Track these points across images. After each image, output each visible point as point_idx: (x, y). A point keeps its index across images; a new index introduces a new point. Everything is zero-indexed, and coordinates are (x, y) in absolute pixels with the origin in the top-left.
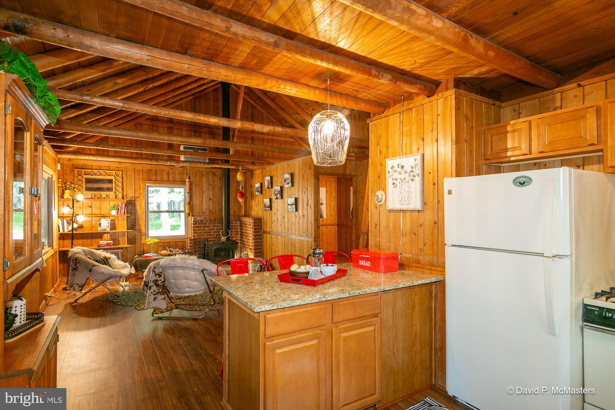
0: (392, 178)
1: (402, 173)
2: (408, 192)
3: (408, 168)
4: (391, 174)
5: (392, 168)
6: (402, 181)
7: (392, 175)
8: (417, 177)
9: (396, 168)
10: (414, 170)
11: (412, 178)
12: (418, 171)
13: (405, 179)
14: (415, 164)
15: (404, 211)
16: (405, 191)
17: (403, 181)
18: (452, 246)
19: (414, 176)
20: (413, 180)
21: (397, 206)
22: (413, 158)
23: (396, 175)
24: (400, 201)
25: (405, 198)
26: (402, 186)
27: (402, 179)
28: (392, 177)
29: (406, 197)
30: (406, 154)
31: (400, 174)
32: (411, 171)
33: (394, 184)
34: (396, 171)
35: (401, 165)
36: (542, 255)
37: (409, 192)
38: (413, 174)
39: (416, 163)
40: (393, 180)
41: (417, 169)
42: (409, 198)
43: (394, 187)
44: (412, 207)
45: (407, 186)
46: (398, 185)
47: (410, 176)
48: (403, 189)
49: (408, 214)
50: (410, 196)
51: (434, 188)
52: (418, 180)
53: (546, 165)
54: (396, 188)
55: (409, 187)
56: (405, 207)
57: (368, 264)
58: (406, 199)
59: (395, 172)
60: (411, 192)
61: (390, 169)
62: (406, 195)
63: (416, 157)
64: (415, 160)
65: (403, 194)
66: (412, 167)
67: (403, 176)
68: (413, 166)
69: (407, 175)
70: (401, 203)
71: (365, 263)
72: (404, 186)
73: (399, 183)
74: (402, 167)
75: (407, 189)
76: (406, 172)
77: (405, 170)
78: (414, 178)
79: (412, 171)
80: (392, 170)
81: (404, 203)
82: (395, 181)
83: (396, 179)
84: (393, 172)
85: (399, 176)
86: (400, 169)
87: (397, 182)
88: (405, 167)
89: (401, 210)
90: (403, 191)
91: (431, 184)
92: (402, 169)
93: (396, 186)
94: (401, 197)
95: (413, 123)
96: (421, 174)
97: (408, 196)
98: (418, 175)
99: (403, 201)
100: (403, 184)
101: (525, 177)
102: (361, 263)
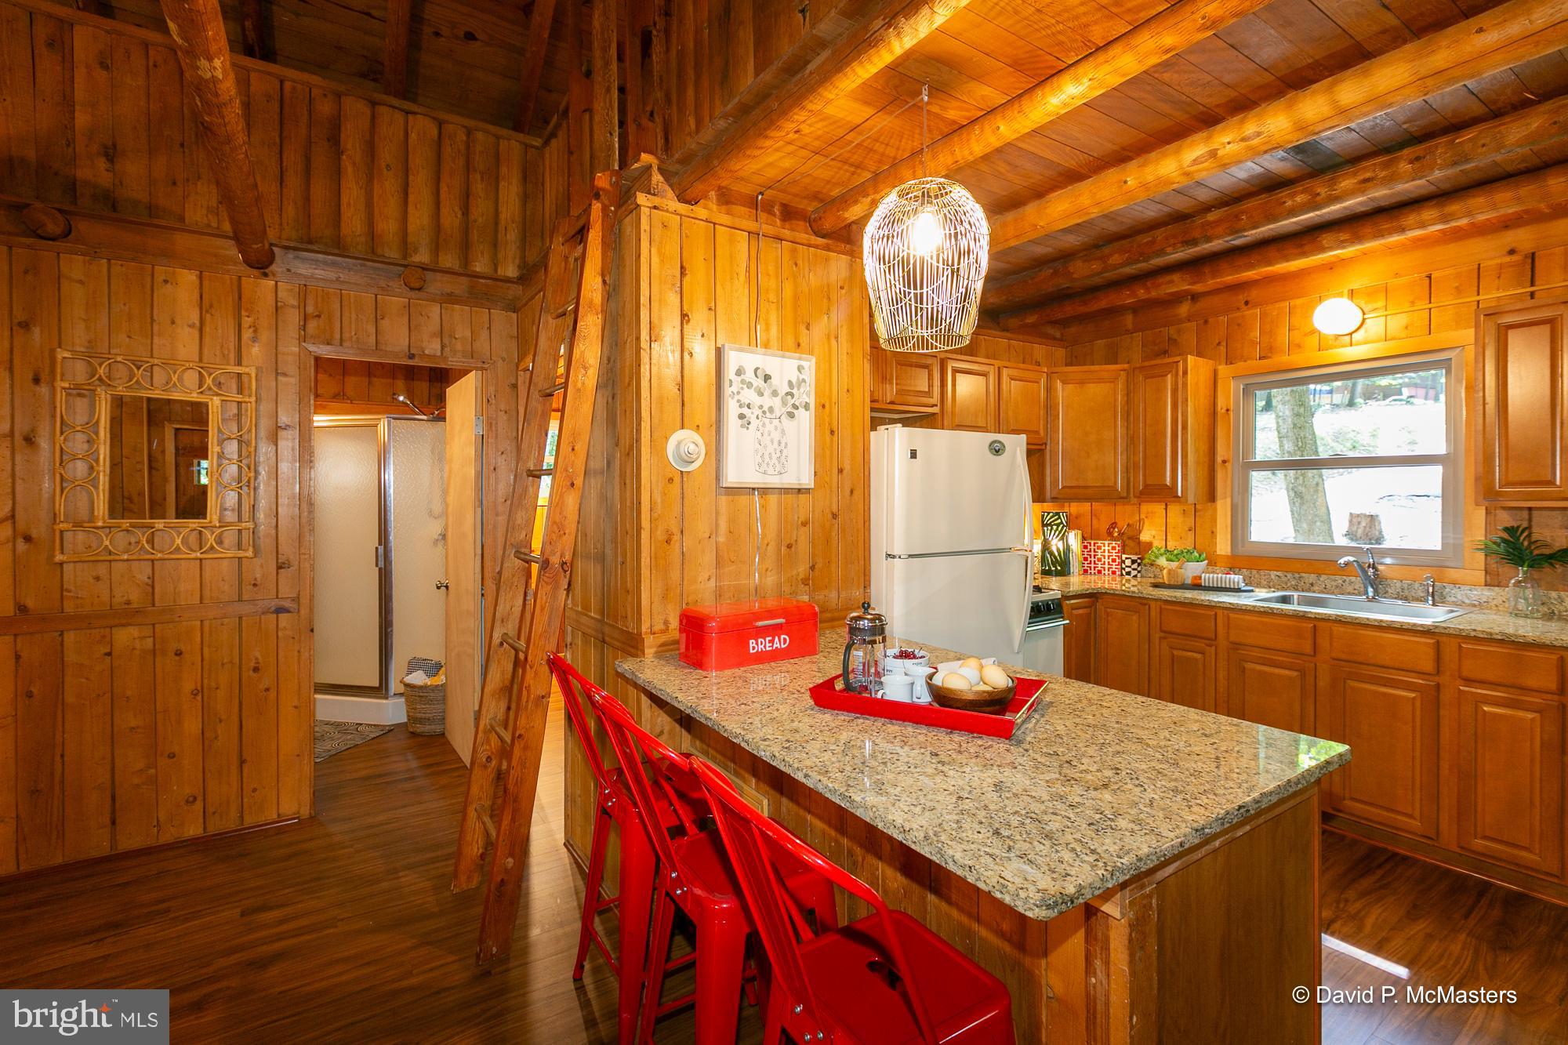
0: (739, 401)
1: (766, 394)
2: (780, 443)
3: (780, 383)
4: (734, 389)
5: (739, 372)
6: (764, 412)
7: (738, 393)
8: (802, 410)
9: (749, 375)
10: (795, 391)
11: (789, 410)
12: (805, 396)
13: (771, 409)
14: (798, 378)
15: (764, 491)
16: (772, 441)
17: (768, 414)
18: (910, 556)
19: (795, 407)
20: (791, 415)
21: (751, 478)
22: (796, 363)
23: (749, 395)
24: (759, 465)
25: (771, 458)
26: (764, 425)
27: (765, 408)
28: (737, 397)
29: (775, 457)
30: (766, 346)
31: (761, 394)
32: (787, 394)
33: (742, 416)
34: (750, 385)
35: (764, 370)
37: (783, 445)
38: (792, 402)
39: (801, 377)
40: (741, 406)
41: (802, 390)
42: (783, 458)
43: (742, 426)
44: (790, 480)
45: (776, 428)
46: (755, 422)
47: (784, 403)
48: (766, 434)
49: (773, 499)
50: (785, 452)
51: (832, 441)
52: (805, 420)
54: (748, 428)
55: (783, 430)
56: (774, 481)
57: (781, 642)
58: (774, 460)
59: (745, 386)
60: (786, 444)
61: (732, 375)
62: (775, 449)
63: (803, 363)
64: (800, 369)
65: (765, 447)
66: (790, 383)
67: (767, 401)
68: (794, 381)
69: (776, 402)
70: (762, 470)
71: (772, 642)
72: (769, 427)
73: (757, 418)
74: (767, 378)
75: (776, 436)
76: (775, 393)
77: (773, 388)
78: (795, 412)
79: (792, 395)
80: (739, 379)
81: (770, 471)
82: (745, 411)
83: (749, 406)
84: (741, 386)
85: (756, 400)
86: (760, 382)
87: (752, 413)
88: (775, 381)
89: (754, 489)
90: (766, 440)
91: (827, 431)
92: (765, 382)
93: (749, 423)
94: (760, 454)
95: (784, 277)
96: (812, 406)
97: (778, 454)
98: (807, 407)
99: (768, 464)
100: (767, 421)
101: (1000, 442)
102: (755, 646)
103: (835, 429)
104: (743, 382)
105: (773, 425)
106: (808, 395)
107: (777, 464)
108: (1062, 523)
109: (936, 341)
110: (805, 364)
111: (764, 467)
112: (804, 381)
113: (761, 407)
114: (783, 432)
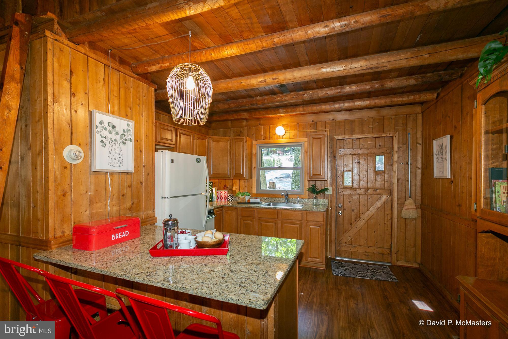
0: (101, 135)
1: (113, 133)
2: (119, 154)
3: (119, 129)
4: (99, 129)
5: (101, 123)
6: (112, 141)
7: (101, 132)
8: (129, 142)
9: (106, 125)
10: (126, 134)
11: (123, 141)
12: (130, 136)
13: (115, 140)
14: (127, 128)
15: (112, 173)
16: (116, 153)
17: (114, 142)
18: (171, 197)
19: (126, 140)
20: (124, 143)
21: (106, 167)
22: (126, 122)
23: (105, 133)
24: (110, 163)
25: (115, 160)
26: (112, 146)
27: (113, 139)
28: (100, 133)
29: (117, 159)
31: (111, 133)
32: (122, 134)
33: (102, 142)
34: (106, 129)
35: (112, 123)
37: (121, 155)
38: (125, 138)
39: (129, 128)
40: (102, 137)
41: (129, 134)
42: (121, 161)
43: (102, 146)
44: (123, 169)
45: (118, 148)
46: (108, 145)
47: (121, 138)
48: (113, 150)
50: (121, 158)
51: (141, 155)
52: (130, 146)
54: (105, 147)
55: (121, 149)
56: (115, 169)
57: (125, 234)
59: (104, 129)
60: (122, 155)
61: (98, 124)
62: (117, 157)
63: (129, 123)
64: (128, 125)
65: (113, 155)
66: (124, 130)
67: (114, 136)
68: (126, 130)
69: (118, 137)
70: (111, 165)
71: (122, 234)
72: (115, 147)
73: (109, 143)
74: (114, 127)
75: (118, 151)
76: (117, 134)
77: (116, 131)
78: (126, 142)
79: (125, 135)
80: (101, 126)
81: (115, 165)
83: (105, 138)
84: (102, 129)
85: (109, 136)
86: (111, 128)
87: (107, 141)
88: (117, 128)
89: (107, 172)
90: (113, 152)
91: (138, 151)
92: (113, 128)
93: (105, 145)
94: (111, 158)
95: (120, 87)
96: (133, 140)
97: (119, 158)
98: (131, 140)
99: (114, 162)
100: (114, 145)
101: (199, 159)
102: (114, 237)
103: (142, 150)
104: (103, 127)
105: (116, 147)
106: (131, 136)
107: (118, 162)
108: (211, 185)
109: (191, 122)
110: (130, 124)
111: (112, 163)
112: (129, 130)
113: (111, 139)
114: (121, 150)
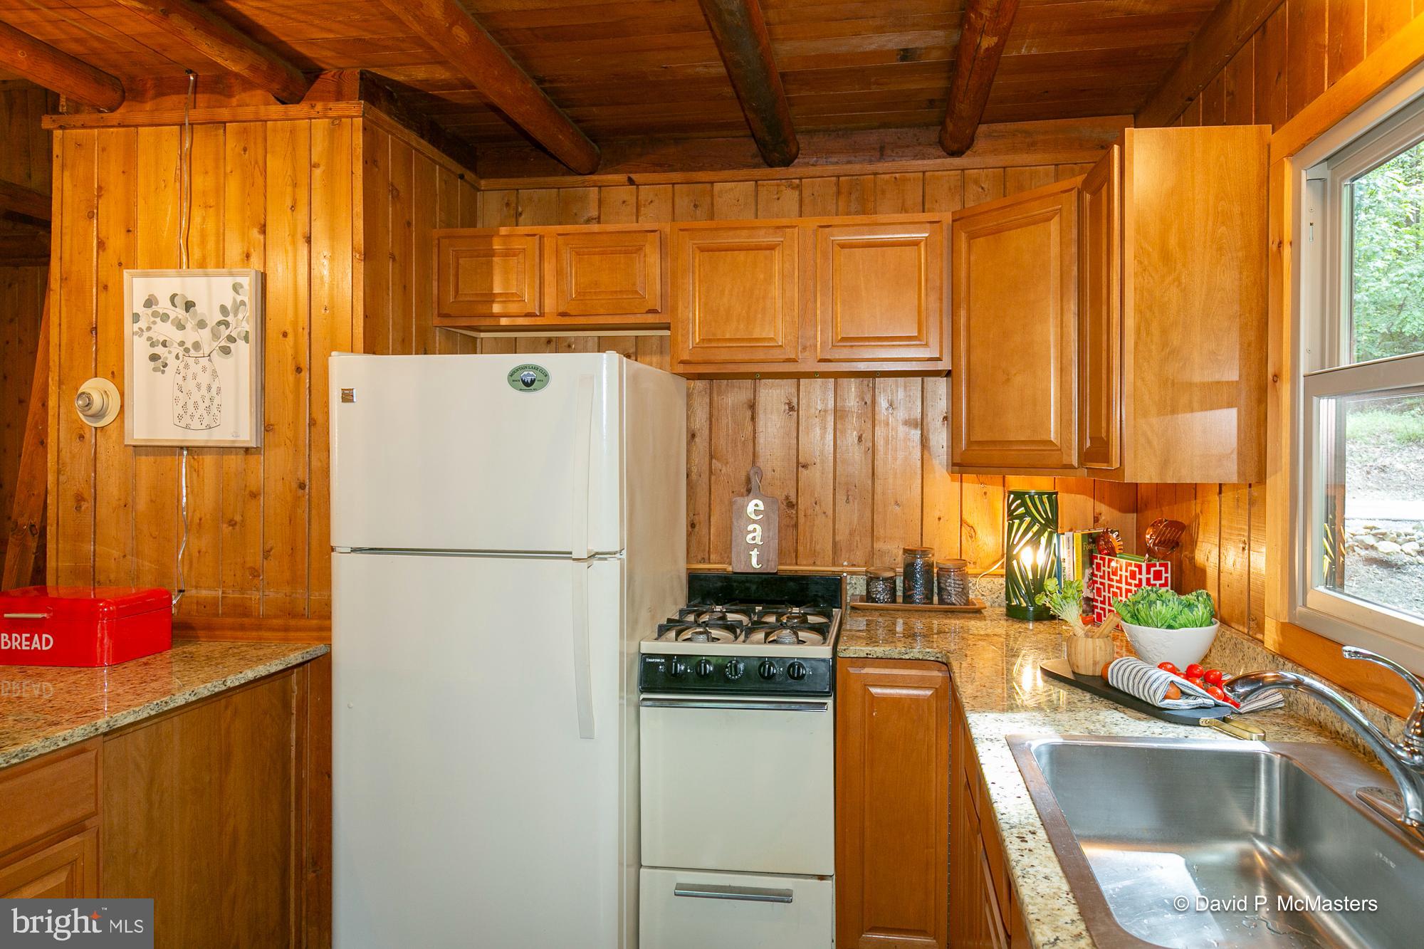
0: (149, 339)
1: (189, 326)
2: (209, 389)
3: (208, 310)
4: (142, 324)
5: (149, 303)
6: (187, 350)
7: (149, 329)
8: (241, 343)
9: (164, 305)
10: (230, 319)
11: (223, 344)
12: (244, 323)
13: (197, 346)
14: (235, 300)
15: (194, 451)
16: (199, 386)
17: (192, 351)
18: (354, 550)
19: (231, 339)
20: (226, 351)
21: (169, 434)
22: (229, 281)
23: (164, 330)
24: (180, 417)
25: (196, 408)
26: (187, 366)
27: (189, 345)
28: (146, 334)
29: (202, 406)
30: (202, 264)
31: (181, 327)
32: (219, 323)
33: (154, 358)
34: (165, 318)
35: (183, 296)
36: (565, 555)
37: (214, 390)
38: (227, 332)
39: (239, 298)
40: (152, 345)
41: (240, 316)
42: (214, 410)
43: (155, 370)
44: (222, 436)
45: (204, 369)
46: (173, 364)
47: (216, 336)
48: (190, 377)
49: (209, 460)
50: (216, 402)
51: (298, 383)
52: (244, 353)
53: (569, 346)
54: (163, 372)
55: (214, 371)
56: (198, 437)
57: (42, 643)
58: (202, 410)
59: (158, 320)
60: (219, 389)
61: (138, 307)
62: (203, 397)
63: (239, 280)
64: (236, 288)
65: (189, 394)
66: (224, 310)
67: (191, 336)
68: (229, 306)
69: (205, 334)
70: (183, 424)
71: (29, 640)
72: (194, 368)
73: (177, 357)
74: (189, 306)
75: (204, 379)
76: (202, 324)
77: (199, 318)
78: (232, 346)
79: (227, 324)
80: (150, 311)
81: (195, 424)
82: (159, 350)
83: (164, 344)
84: (153, 319)
85: (177, 336)
86: (180, 312)
87: (170, 352)
88: (200, 308)
89: (182, 448)
90: (191, 384)
91: (289, 368)
92: (187, 310)
93: (165, 365)
94: (181, 403)
95: (228, 169)
96: (253, 337)
97: (207, 403)
98: (249, 338)
99: (192, 416)
100: (191, 361)
101: (535, 368)
103: (304, 365)
104: (155, 314)
105: (200, 366)
106: (247, 322)
107: (205, 413)
110: (242, 280)
111: (186, 420)
112: (243, 303)
113: (182, 343)
114: (214, 374)
